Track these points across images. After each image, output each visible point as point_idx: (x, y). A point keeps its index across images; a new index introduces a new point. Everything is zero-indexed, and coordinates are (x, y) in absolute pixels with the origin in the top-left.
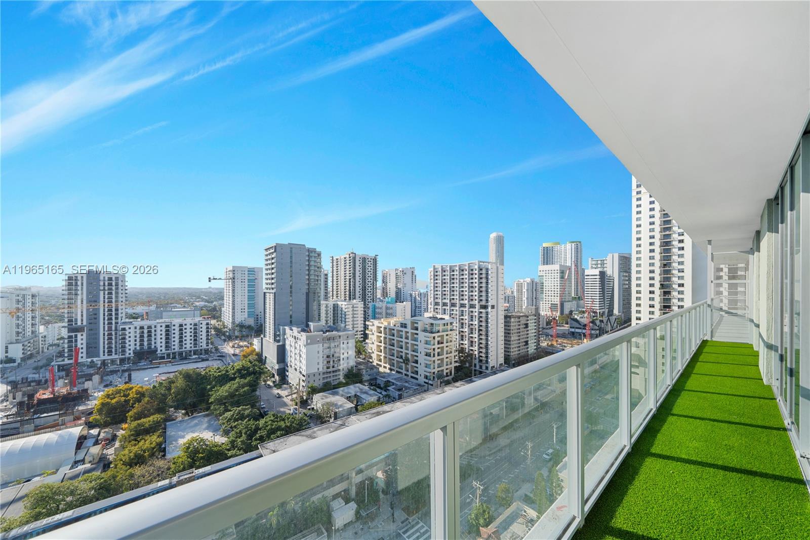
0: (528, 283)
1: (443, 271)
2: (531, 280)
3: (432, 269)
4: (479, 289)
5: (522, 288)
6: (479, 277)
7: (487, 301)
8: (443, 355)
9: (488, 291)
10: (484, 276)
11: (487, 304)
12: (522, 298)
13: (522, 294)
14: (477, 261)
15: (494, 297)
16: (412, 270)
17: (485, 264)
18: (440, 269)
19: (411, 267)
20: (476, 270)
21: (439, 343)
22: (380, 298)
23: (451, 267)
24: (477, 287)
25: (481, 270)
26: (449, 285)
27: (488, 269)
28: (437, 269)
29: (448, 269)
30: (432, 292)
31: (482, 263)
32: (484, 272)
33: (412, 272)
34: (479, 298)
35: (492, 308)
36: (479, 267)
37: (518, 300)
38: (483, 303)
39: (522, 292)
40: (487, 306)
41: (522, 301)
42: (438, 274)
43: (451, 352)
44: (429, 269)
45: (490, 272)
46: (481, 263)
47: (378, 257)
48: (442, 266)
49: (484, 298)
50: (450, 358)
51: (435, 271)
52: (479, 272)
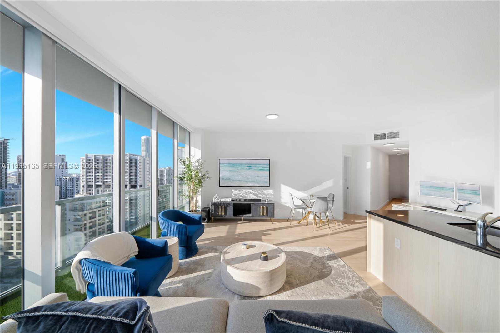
0: (167, 170)
1: (96, 159)
2: (169, 168)
3: (84, 157)
4: (130, 174)
5: (163, 173)
6: (129, 165)
7: (136, 182)
8: (96, 227)
9: (137, 175)
10: (134, 164)
11: (137, 184)
12: (163, 179)
13: (163, 177)
14: (128, 154)
15: (142, 179)
16: (63, 157)
17: (135, 156)
18: (93, 158)
19: (61, 154)
20: (127, 160)
21: (90, 218)
22: (13, 184)
23: (104, 157)
24: (128, 172)
25: (132, 160)
26: (102, 171)
27: (137, 160)
28: (89, 157)
29: (102, 158)
30: (85, 176)
31: (133, 156)
32: (134, 161)
33: (63, 159)
34: (129, 180)
35: (140, 187)
36: (130, 158)
37: (161, 181)
38: (133, 184)
39: (163, 176)
40: (137, 185)
41: (163, 181)
42: (91, 161)
43: (104, 224)
44: (81, 158)
45: (138, 162)
46: (131, 156)
47: (8, 141)
48: (95, 156)
49: (134, 180)
50: (103, 228)
51: (88, 159)
52: (129, 161)
